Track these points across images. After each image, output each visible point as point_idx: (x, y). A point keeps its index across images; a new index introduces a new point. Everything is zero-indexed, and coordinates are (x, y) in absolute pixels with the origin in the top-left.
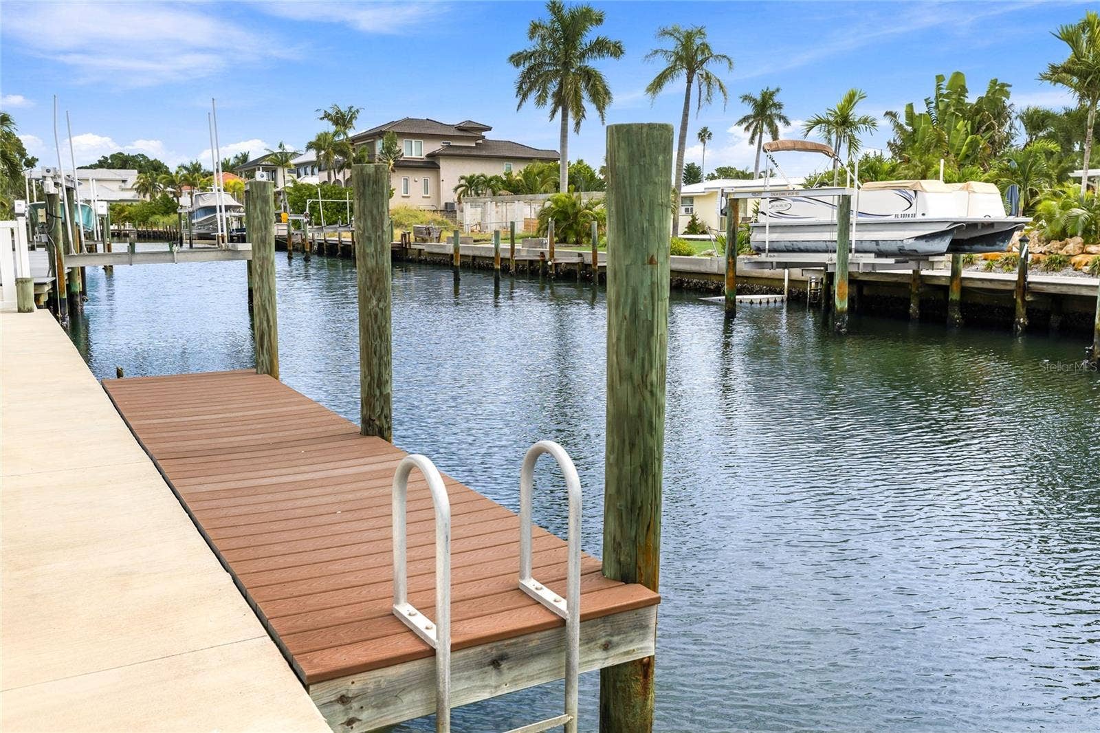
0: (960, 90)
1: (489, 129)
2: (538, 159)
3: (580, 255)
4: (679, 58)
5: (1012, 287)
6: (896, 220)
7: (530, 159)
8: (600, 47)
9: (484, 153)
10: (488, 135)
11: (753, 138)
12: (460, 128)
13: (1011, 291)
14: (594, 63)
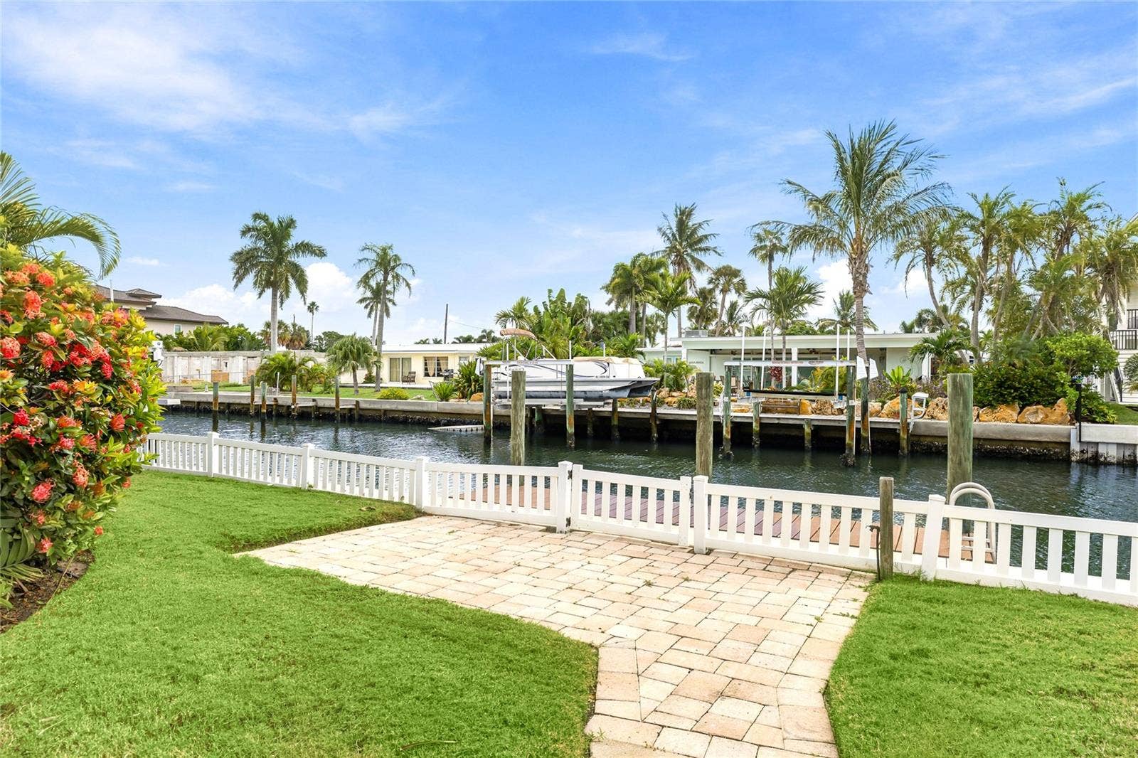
0: (562, 296)
1: (160, 297)
2: (207, 322)
3: (314, 400)
4: (378, 264)
5: (648, 416)
6: (597, 379)
7: (202, 323)
8: (305, 248)
9: (155, 316)
10: (159, 302)
11: (370, 313)
12: (132, 295)
13: (648, 419)
14: (302, 260)
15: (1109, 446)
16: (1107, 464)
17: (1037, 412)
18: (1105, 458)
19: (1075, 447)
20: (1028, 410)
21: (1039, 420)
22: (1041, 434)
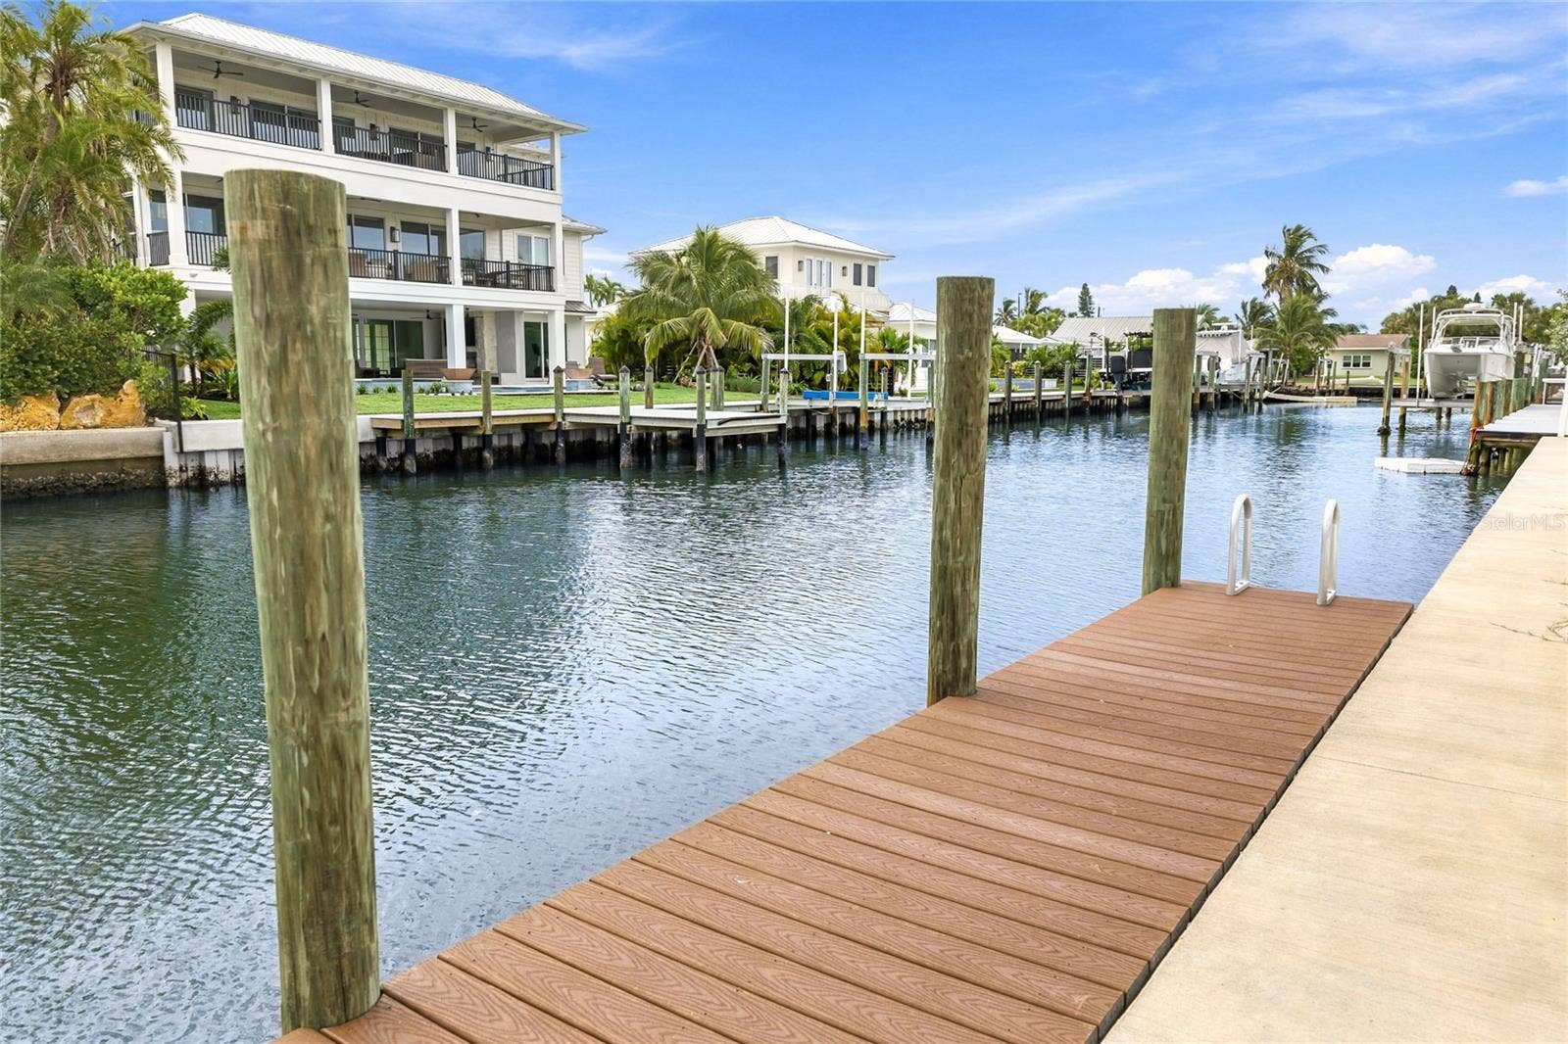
15: (220, 455)
16: (219, 485)
17: (92, 407)
18: (216, 475)
19: (172, 462)
20: (77, 404)
21: (98, 421)
22: (114, 447)
